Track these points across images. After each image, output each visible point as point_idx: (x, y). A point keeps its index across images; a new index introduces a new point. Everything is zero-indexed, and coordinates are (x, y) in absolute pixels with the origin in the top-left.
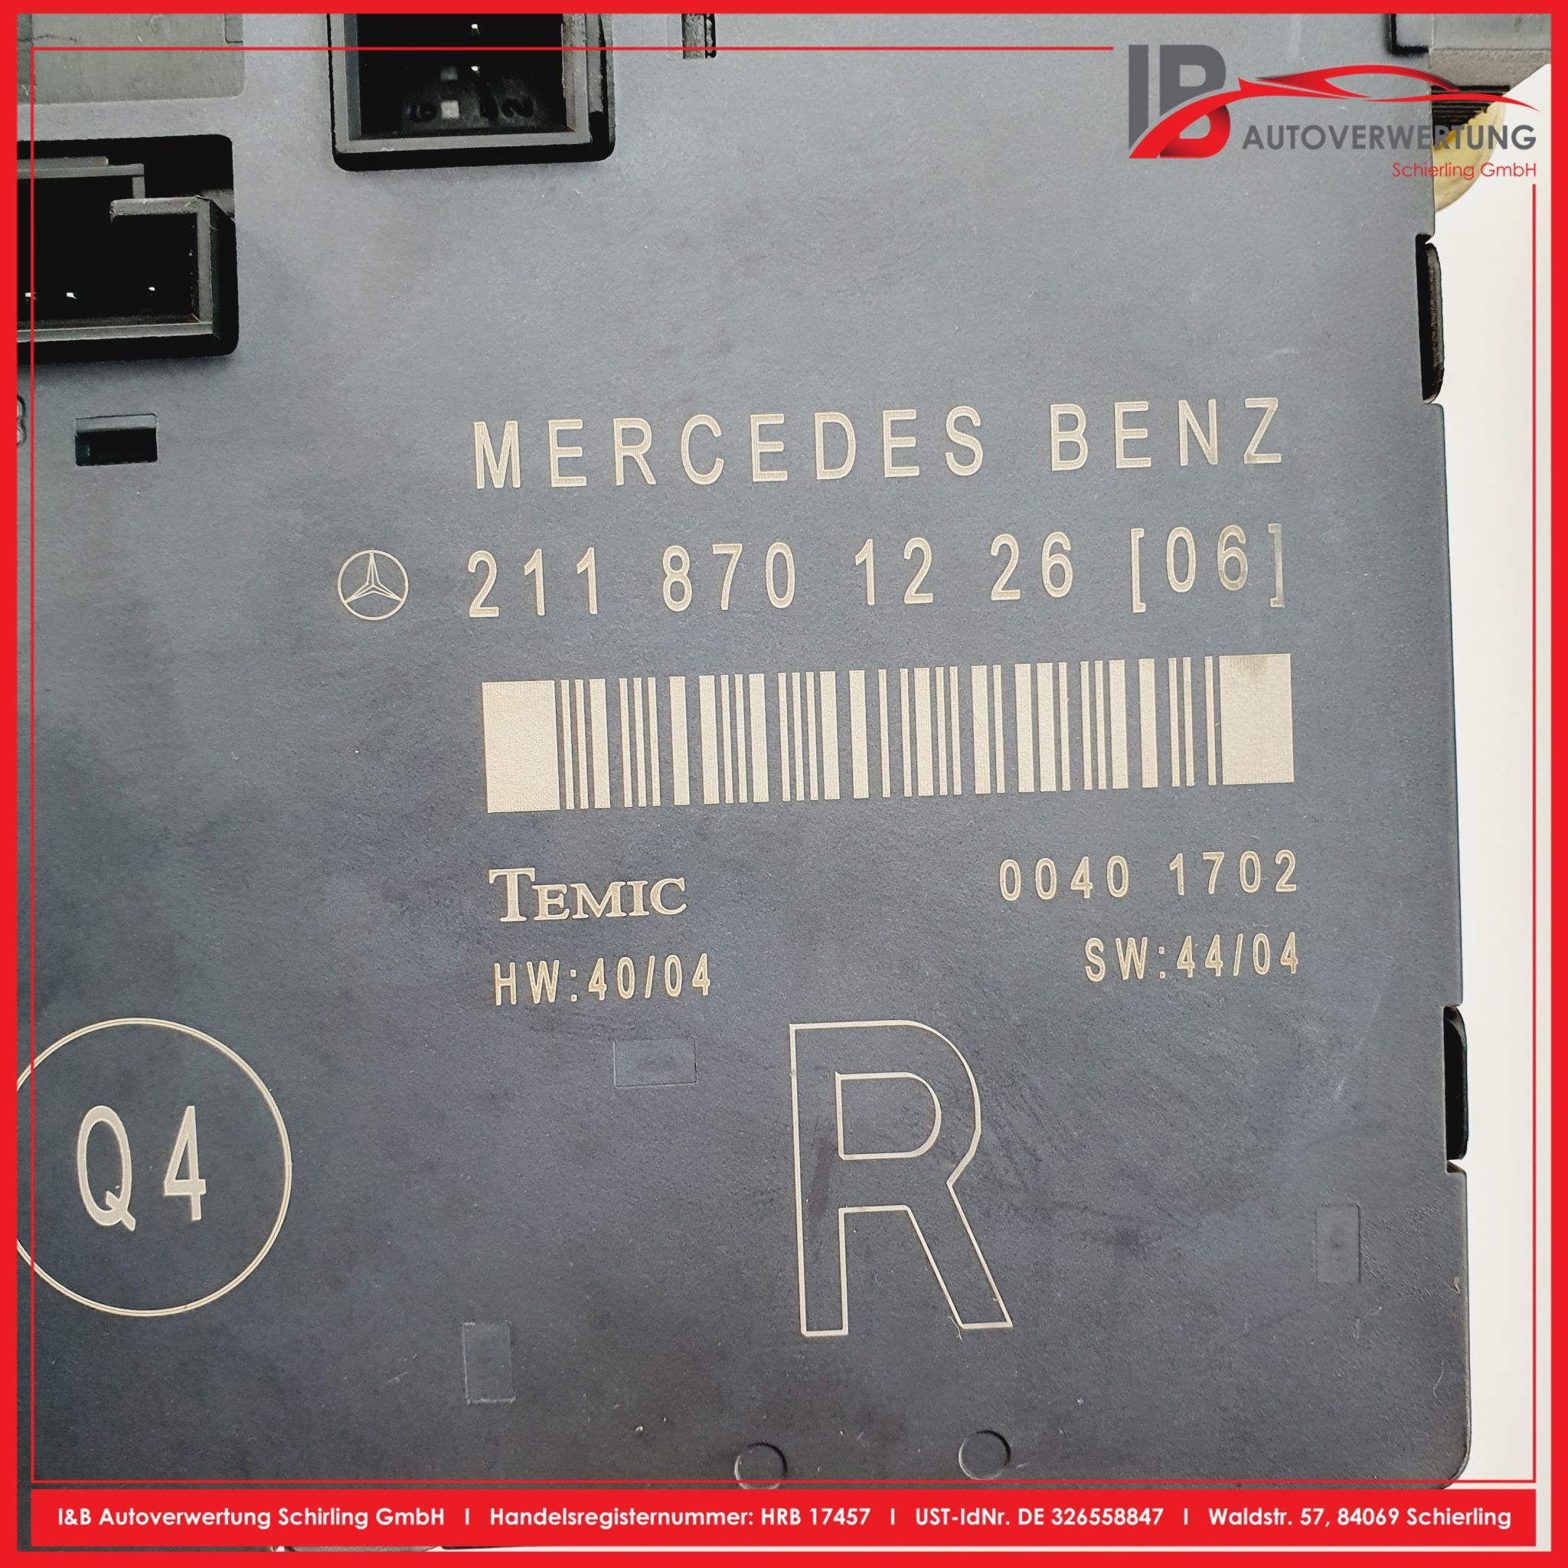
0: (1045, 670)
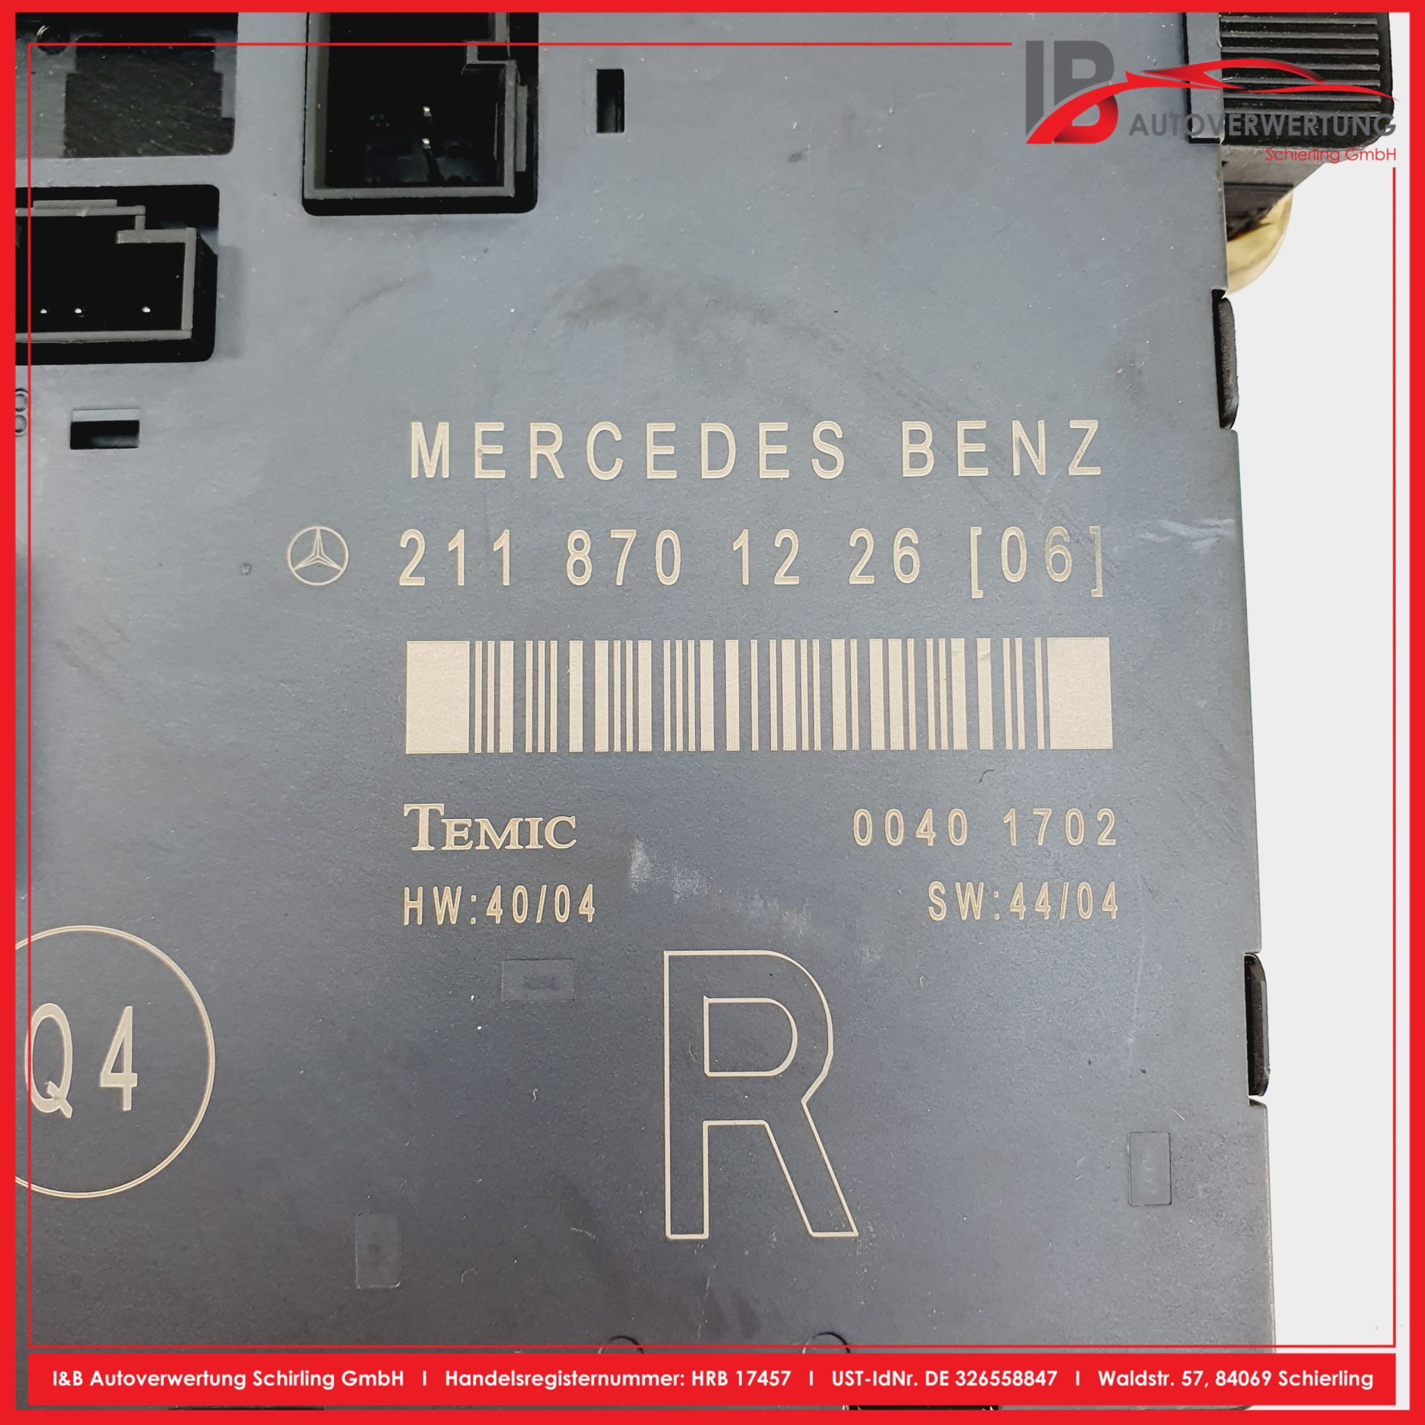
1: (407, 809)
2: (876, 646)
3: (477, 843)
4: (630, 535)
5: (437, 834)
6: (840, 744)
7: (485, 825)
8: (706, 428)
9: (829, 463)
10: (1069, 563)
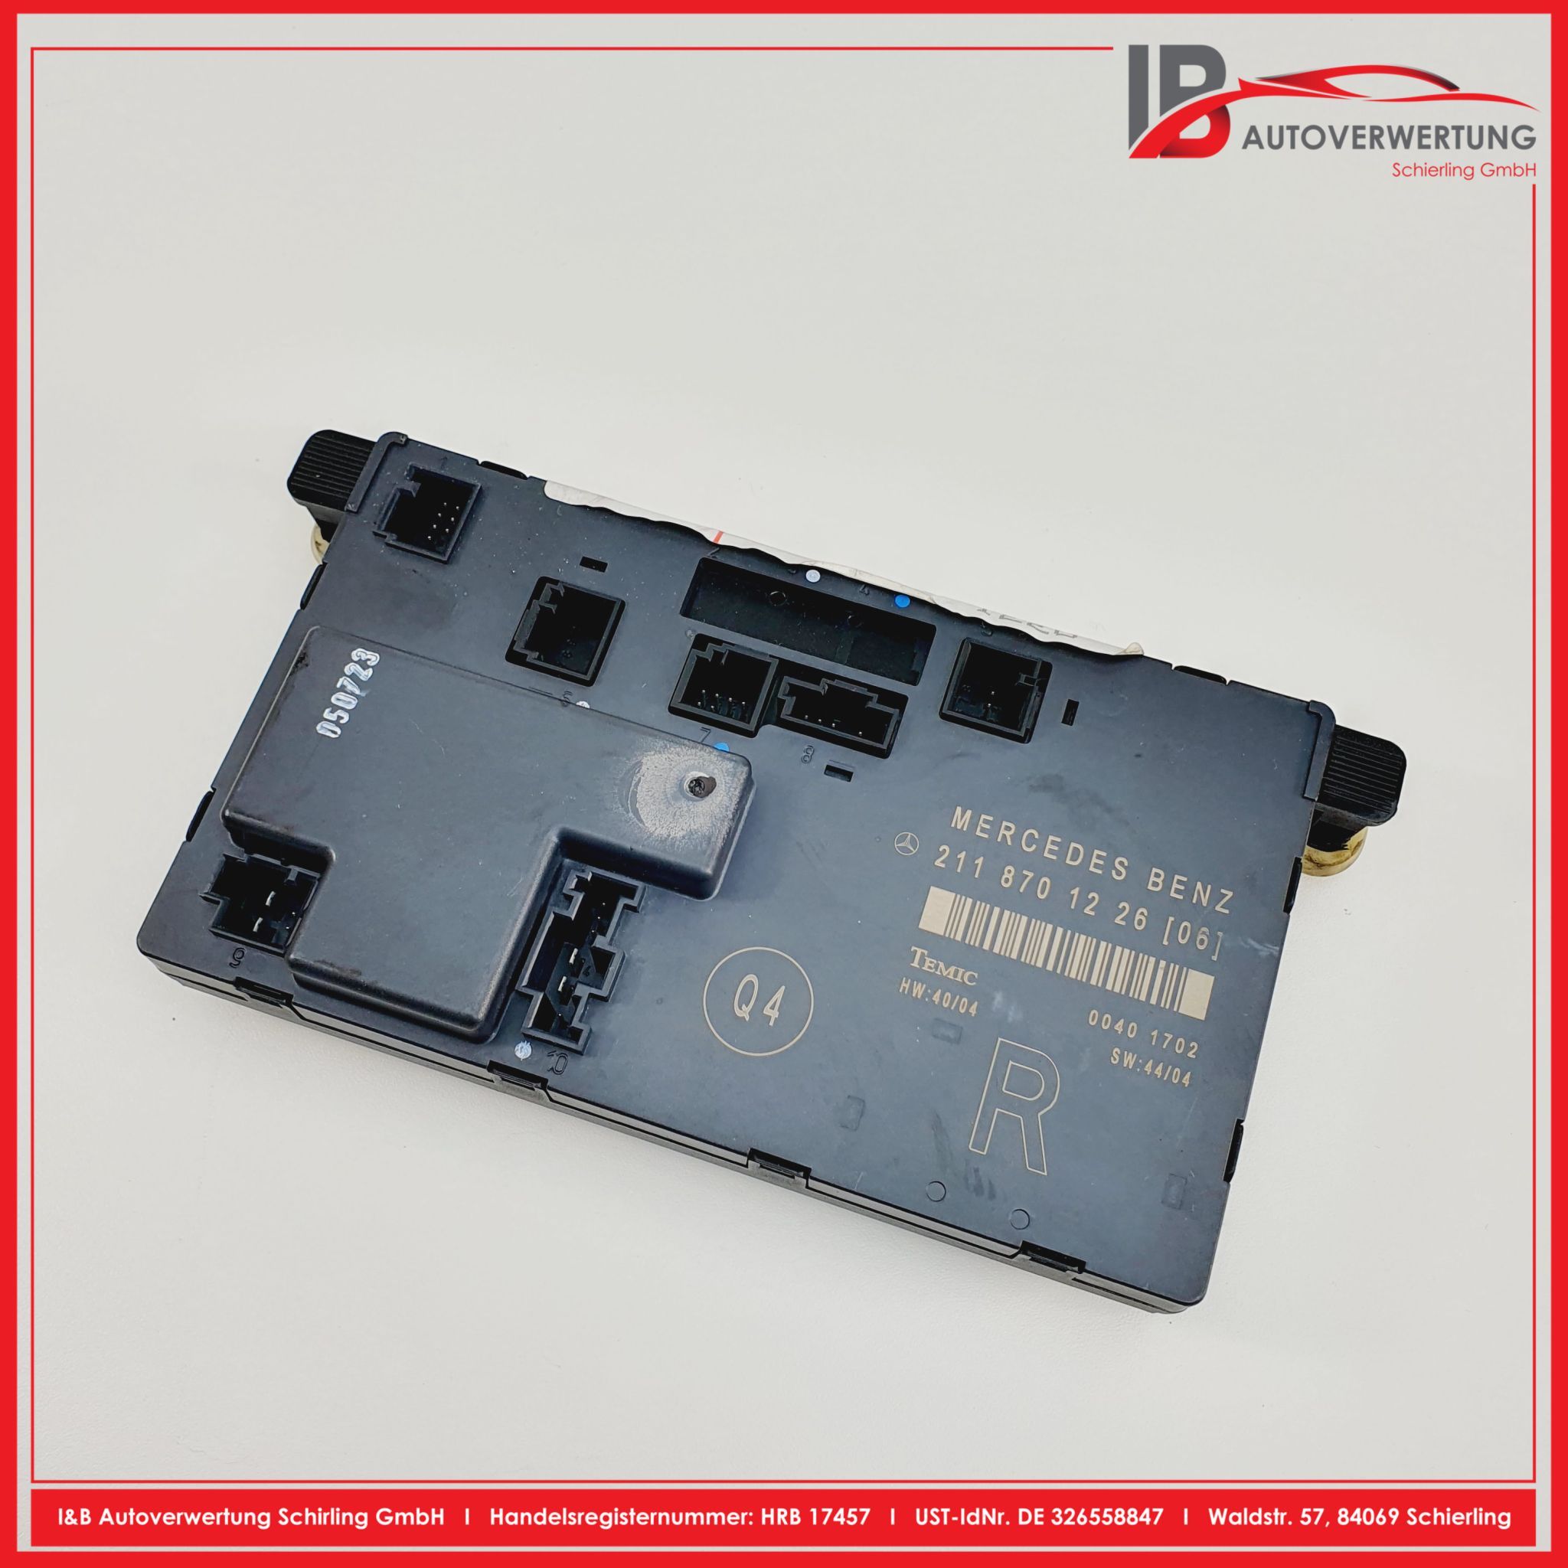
0: (1127, 951)
1: (913, 948)
2: (1119, 949)
3: (936, 970)
4: (1031, 875)
5: (922, 961)
6: (1093, 982)
7: (941, 965)
8: (1073, 845)
9: (1119, 873)
10: (1206, 943)
